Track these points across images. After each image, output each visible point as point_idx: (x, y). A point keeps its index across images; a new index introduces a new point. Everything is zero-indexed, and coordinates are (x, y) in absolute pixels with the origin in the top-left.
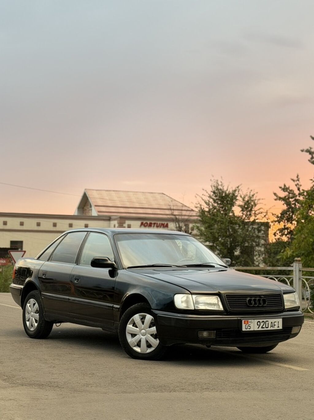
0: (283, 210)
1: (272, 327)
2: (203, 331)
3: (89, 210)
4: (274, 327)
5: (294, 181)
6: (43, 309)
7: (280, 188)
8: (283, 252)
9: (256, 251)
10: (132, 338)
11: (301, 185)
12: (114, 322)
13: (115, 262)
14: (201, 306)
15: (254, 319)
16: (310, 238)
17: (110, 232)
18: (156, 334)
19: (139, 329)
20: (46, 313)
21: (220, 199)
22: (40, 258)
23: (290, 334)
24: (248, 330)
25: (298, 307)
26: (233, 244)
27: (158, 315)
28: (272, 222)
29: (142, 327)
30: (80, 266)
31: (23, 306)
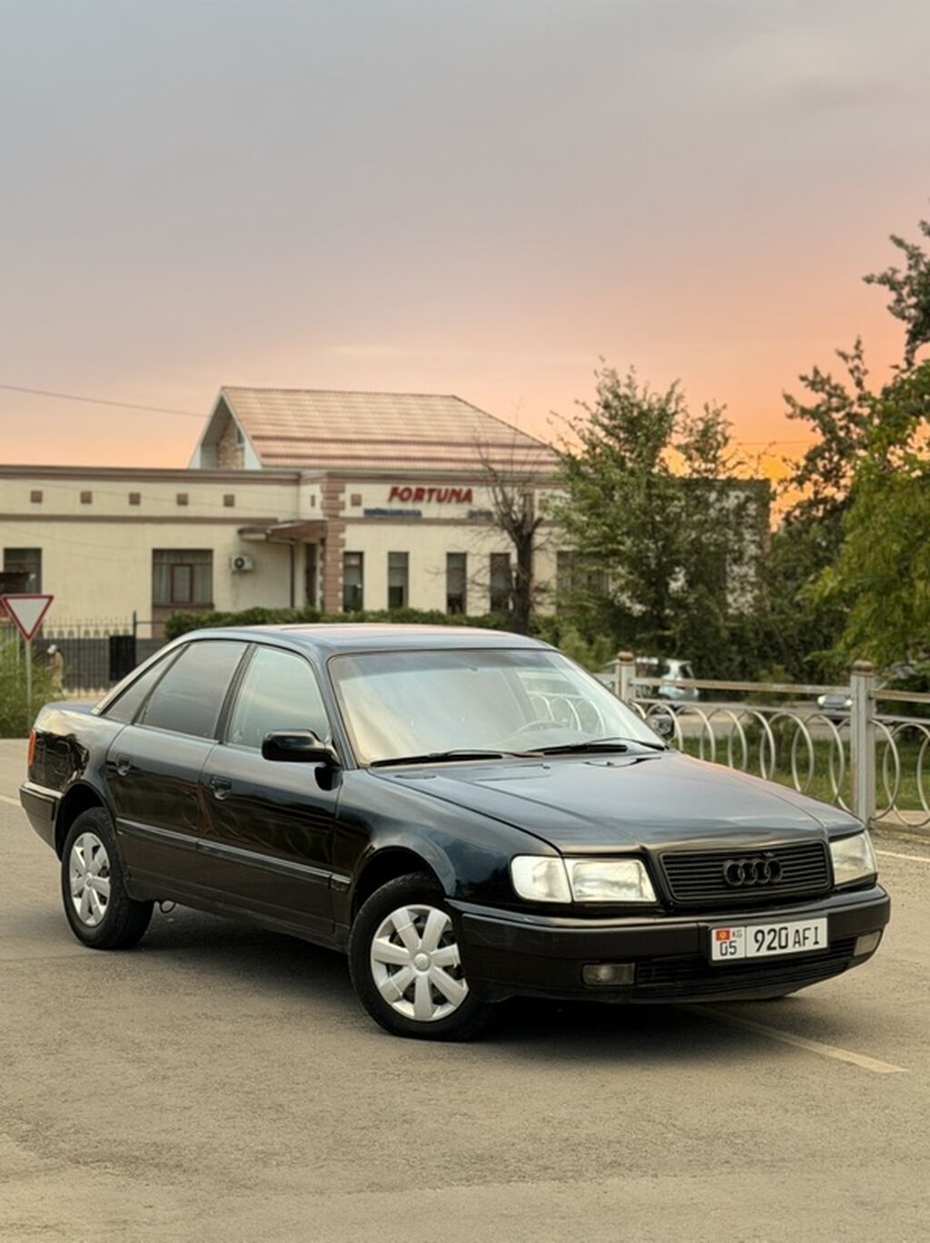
0: (812, 448)
1: (797, 945)
2: (598, 964)
3: (237, 450)
4: (804, 944)
5: (845, 357)
6: (122, 865)
7: (803, 378)
8: (814, 582)
9: (734, 579)
10: (389, 976)
11: (866, 372)
12: (334, 926)
13: (333, 744)
14: (592, 887)
15: (746, 926)
16: (893, 541)
17: (316, 649)
18: (458, 966)
19: (409, 950)
20: (133, 879)
21: (625, 425)
22: (109, 712)
23: (849, 958)
24: (729, 957)
25: (873, 878)
26: (664, 559)
27: (465, 915)
28: (781, 481)
29: (417, 945)
30: (230, 747)
31: (63, 850)
